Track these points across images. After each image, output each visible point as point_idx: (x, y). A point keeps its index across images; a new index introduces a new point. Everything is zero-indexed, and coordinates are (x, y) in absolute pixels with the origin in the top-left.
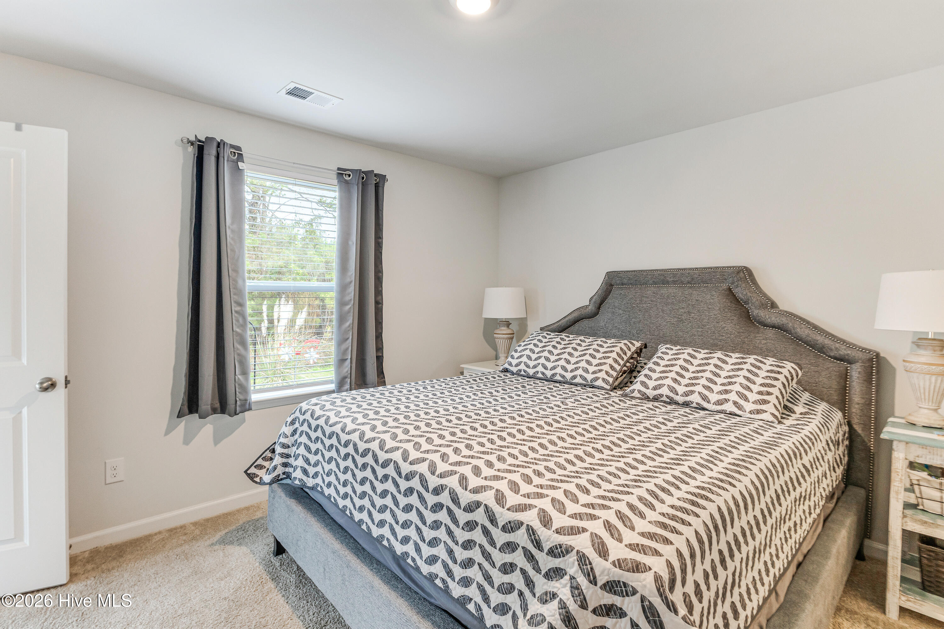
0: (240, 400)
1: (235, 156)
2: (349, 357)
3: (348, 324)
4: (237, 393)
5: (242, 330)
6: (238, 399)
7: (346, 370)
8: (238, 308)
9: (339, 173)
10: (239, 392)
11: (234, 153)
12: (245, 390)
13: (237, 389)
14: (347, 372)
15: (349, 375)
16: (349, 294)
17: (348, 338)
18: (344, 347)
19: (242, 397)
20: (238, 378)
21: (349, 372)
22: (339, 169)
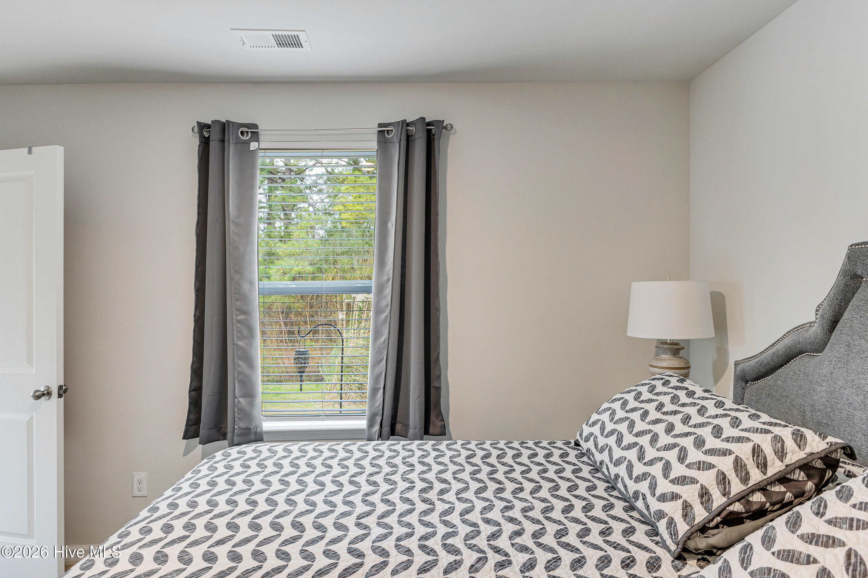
0: (239, 428)
1: (248, 135)
2: (382, 386)
3: (383, 339)
4: (236, 419)
5: (247, 344)
6: (236, 427)
7: (377, 404)
8: (241, 317)
9: (379, 131)
10: (239, 419)
11: (247, 132)
12: (247, 416)
13: (236, 415)
14: (379, 406)
15: (381, 412)
16: (385, 297)
17: (382, 360)
18: (377, 370)
19: (242, 425)
20: (239, 401)
21: (381, 407)
22: (380, 125)
